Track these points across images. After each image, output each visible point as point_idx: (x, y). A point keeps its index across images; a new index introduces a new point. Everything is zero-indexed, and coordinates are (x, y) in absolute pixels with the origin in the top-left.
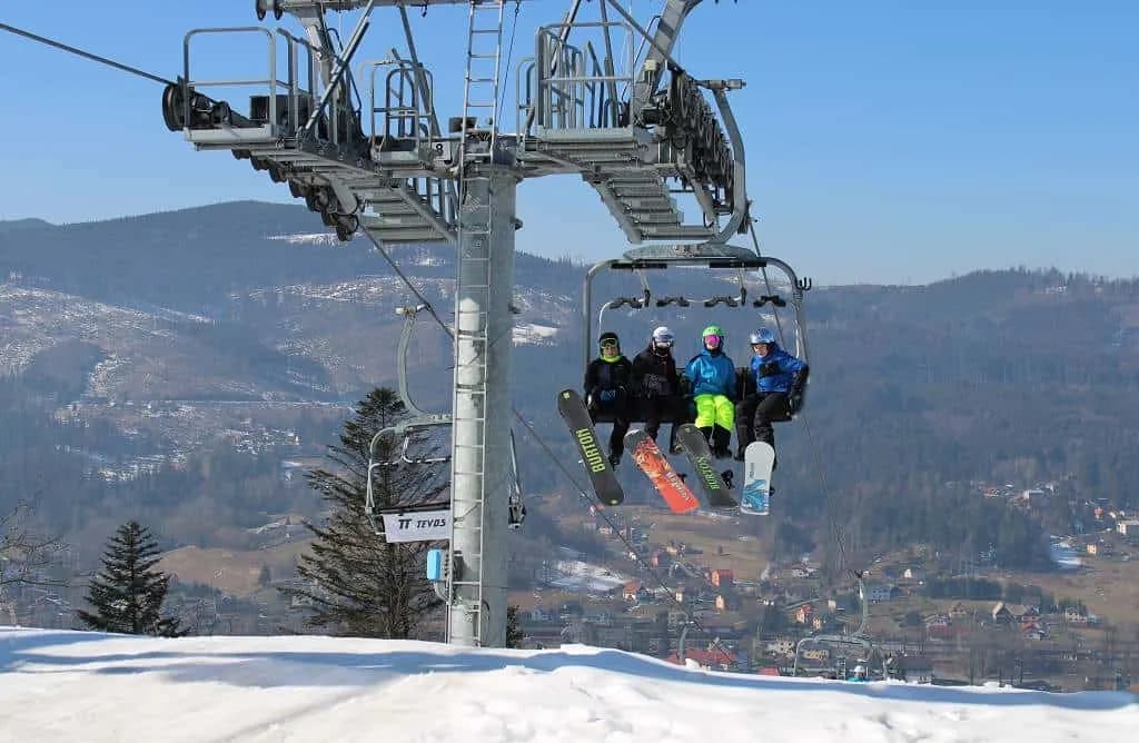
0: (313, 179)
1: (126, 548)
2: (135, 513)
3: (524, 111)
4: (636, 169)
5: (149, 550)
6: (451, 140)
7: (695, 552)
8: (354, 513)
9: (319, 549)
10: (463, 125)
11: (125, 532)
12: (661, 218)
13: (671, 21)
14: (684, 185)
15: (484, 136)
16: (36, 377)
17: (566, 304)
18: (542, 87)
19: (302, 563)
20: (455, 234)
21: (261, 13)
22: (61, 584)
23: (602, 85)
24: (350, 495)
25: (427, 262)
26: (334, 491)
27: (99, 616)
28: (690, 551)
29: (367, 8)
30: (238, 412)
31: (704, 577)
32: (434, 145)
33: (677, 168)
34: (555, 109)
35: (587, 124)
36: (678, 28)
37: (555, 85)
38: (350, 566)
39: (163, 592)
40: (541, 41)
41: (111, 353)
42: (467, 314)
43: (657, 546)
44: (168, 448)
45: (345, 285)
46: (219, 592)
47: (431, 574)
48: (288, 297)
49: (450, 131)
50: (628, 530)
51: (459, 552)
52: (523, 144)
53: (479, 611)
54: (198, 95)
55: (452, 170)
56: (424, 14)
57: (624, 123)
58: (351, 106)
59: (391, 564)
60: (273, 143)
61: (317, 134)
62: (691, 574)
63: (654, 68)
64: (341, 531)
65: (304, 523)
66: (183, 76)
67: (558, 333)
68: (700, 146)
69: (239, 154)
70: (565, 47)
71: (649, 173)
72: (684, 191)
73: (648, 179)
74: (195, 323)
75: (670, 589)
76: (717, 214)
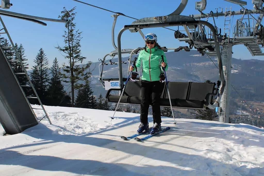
3: (234, 34)
4: (254, 43)
7: (262, 110)
10: (224, 37)
12: (258, 52)
13: (261, 17)
14: (262, 46)
15: (227, 38)
17: (240, 67)
18: (237, 30)
23: (248, 29)
27: (162, 115)
28: (261, 110)
29: (207, 18)
31: (263, 114)
33: (261, 43)
34: (240, 33)
35: (245, 36)
36: (262, 19)
37: (240, 29)
40: (237, 22)
43: (255, 108)
45: (202, 63)
46: (181, 112)
47: (216, 111)
48: (193, 65)
50: (250, 106)
51: (221, 108)
52: (234, 39)
53: (224, 117)
54: (180, 33)
55: (221, 44)
56: (217, 18)
57: (252, 35)
58: (205, 34)
61: (199, 38)
62: (261, 113)
63: (257, 26)
66: (178, 30)
67: (239, 72)
69: (186, 42)
70: (242, 23)
71: (256, 44)
72: (262, 47)
73: (256, 45)
74: (178, 69)
75: (257, 116)
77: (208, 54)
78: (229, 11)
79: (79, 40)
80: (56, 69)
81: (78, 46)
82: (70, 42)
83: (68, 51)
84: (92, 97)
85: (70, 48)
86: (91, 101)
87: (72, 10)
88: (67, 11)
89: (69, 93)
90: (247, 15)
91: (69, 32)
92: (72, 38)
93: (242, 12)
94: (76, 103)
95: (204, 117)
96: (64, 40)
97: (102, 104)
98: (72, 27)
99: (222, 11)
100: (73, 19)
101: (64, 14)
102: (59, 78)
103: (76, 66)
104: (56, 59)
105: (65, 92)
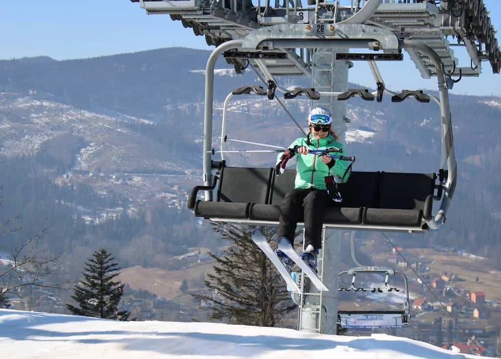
0: (220, 34)
1: (97, 265)
2: (104, 244)
4: (428, 30)
5: (112, 268)
6: (308, 10)
7: (461, 280)
8: (242, 248)
9: (219, 270)
11: (98, 256)
14: (459, 42)
15: (330, 7)
16: (44, 156)
17: (379, 117)
20: (310, 71)
22: (57, 288)
24: (239, 236)
26: (229, 234)
27: (80, 308)
28: (458, 279)
30: (169, 182)
31: (466, 296)
32: (298, 13)
33: (454, 29)
38: (239, 282)
39: (120, 294)
41: (91, 142)
43: (435, 275)
44: (125, 204)
45: (239, 102)
46: (155, 296)
49: (309, 4)
50: (417, 265)
53: (320, 312)
59: (263, 281)
60: (196, 11)
61: (223, 6)
62: (456, 294)
64: (234, 259)
65: (210, 254)
67: (374, 135)
68: (470, 14)
69: (174, 17)
71: (436, 33)
72: (459, 45)
73: (435, 36)
74: (143, 124)
75: (443, 304)
76: (480, 61)
95: (242, 310)
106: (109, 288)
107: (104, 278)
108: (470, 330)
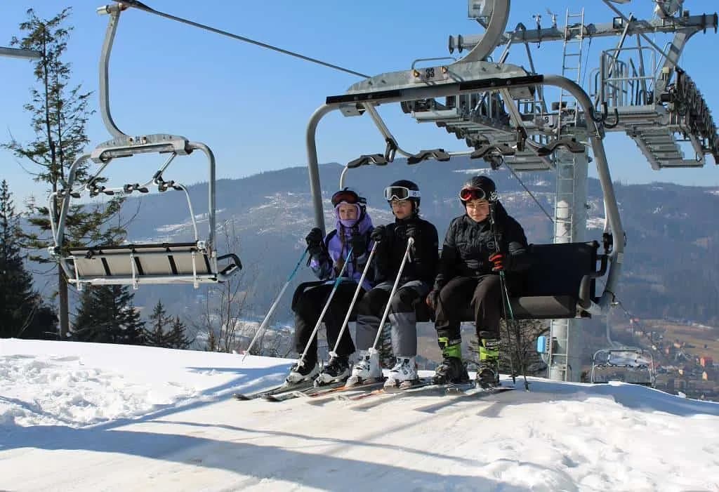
0: (478, 137)
3: (594, 97)
4: (657, 128)
6: (553, 114)
7: (691, 347)
10: (560, 106)
12: (671, 155)
13: (678, 45)
14: (685, 138)
15: (571, 111)
18: (604, 84)
19: (471, 345)
20: (555, 166)
21: (451, 49)
23: (638, 82)
25: (540, 184)
28: (688, 346)
29: (507, 45)
31: (695, 361)
32: (544, 117)
33: (680, 127)
34: (611, 96)
35: (630, 104)
36: (682, 47)
37: (611, 83)
40: (603, 59)
42: (561, 209)
43: (668, 343)
46: (426, 360)
47: (540, 349)
49: (554, 109)
50: (652, 334)
51: (555, 338)
53: (566, 370)
55: (553, 131)
56: (539, 47)
57: (650, 103)
58: (499, 98)
59: (518, 347)
60: (458, 118)
61: (481, 113)
62: (687, 359)
63: (668, 72)
68: (694, 113)
69: (440, 125)
70: (617, 61)
71: (664, 130)
72: (685, 140)
73: (664, 133)
75: (676, 368)
76: (704, 154)
77: (509, 163)
78: (577, 25)
79: (83, 121)
80: (5, 217)
81: (79, 141)
82: (52, 128)
83: (44, 157)
84: (131, 312)
85: (52, 146)
86: (128, 324)
87: (57, 19)
88: (42, 24)
89: (53, 299)
90: (635, 36)
91: (47, 94)
92: (58, 113)
93: (617, 28)
94: (74, 332)
96: (31, 122)
97: (164, 334)
98: (59, 75)
99: (556, 24)
100: (59, 51)
101: (31, 32)
102: (18, 250)
103: (73, 207)
104: (3, 186)
105: (37, 295)
106: (389, 353)
107: (384, 344)
108: (699, 390)
